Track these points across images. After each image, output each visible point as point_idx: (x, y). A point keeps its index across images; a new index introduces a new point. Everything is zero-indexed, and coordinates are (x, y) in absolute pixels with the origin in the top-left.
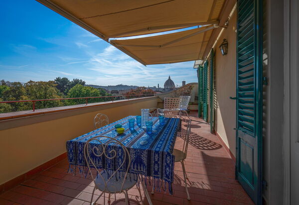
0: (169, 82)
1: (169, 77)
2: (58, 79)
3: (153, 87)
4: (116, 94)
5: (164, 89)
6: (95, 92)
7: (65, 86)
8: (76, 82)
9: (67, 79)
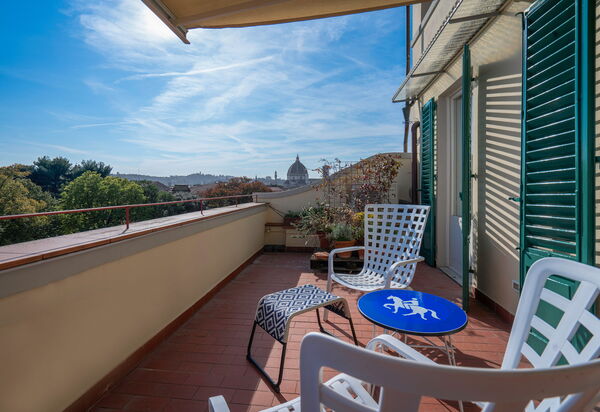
0: (298, 169)
1: (298, 158)
2: (43, 163)
3: (264, 177)
4: (183, 194)
5: (287, 182)
6: (131, 190)
7: (61, 178)
8: (90, 167)
9: (66, 162)
